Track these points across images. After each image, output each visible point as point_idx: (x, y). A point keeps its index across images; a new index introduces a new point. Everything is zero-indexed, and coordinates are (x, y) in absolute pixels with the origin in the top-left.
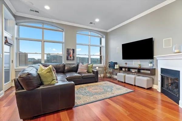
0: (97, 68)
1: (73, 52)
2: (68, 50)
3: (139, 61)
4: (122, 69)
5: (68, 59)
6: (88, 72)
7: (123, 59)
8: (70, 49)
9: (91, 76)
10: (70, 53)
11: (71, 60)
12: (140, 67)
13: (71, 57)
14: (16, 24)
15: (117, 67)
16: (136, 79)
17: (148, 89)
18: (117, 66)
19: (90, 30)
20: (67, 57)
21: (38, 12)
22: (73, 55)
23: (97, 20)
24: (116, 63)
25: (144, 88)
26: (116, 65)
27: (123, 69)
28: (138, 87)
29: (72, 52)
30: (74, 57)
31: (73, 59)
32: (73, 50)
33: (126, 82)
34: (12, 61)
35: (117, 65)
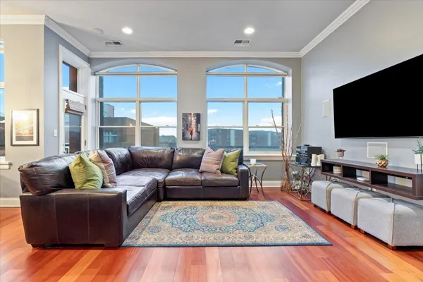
0: (253, 161)
1: (198, 121)
2: (185, 117)
3: (386, 143)
4: (331, 170)
5: (184, 138)
6: (223, 171)
7: (337, 136)
8: (191, 114)
9: (224, 183)
10: (191, 124)
11: (191, 140)
12: (382, 166)
13: (191, 134)
14: (94, 74)
15: (316, 161)
16: (359, 207)
17: (398, 249)
18: (317, 159)
19: (246, 61)
20: (184, 134)
21: (119, 44)
22: (197, 127)
23: (249, 31)
24: (318, 151)
25: (385, 244)
26: (313, 156)
27: (337, 171)
28: (366, 234)
29: (193, 120)
30: (199, 133)
31: (198, 139)
32: (198, 116)
33: (332, 212)
34: (85, 141)
35: (319, 156)
